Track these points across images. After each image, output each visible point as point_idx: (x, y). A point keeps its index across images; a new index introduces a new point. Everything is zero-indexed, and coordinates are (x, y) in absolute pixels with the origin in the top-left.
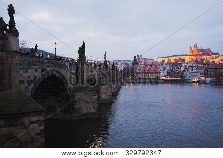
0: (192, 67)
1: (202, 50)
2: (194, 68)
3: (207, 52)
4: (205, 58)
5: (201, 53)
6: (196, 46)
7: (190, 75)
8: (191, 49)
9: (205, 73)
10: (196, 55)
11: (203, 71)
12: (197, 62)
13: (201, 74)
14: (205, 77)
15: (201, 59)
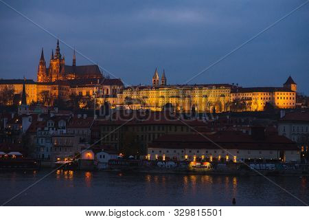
0: (56, 119)
1: (74, 69)
2: (62, 124)
3: (89, 75)
4: (84, 94)
5: (72, 77)
6: (58, 55)
7: (49, 145)
8: (43, 63)
9: (93, 138)
10: (58, 82)
11: (87, 132)
12: (59, 102)
13: (82, 141)
14: (95, 152)
15: (73, 96)
